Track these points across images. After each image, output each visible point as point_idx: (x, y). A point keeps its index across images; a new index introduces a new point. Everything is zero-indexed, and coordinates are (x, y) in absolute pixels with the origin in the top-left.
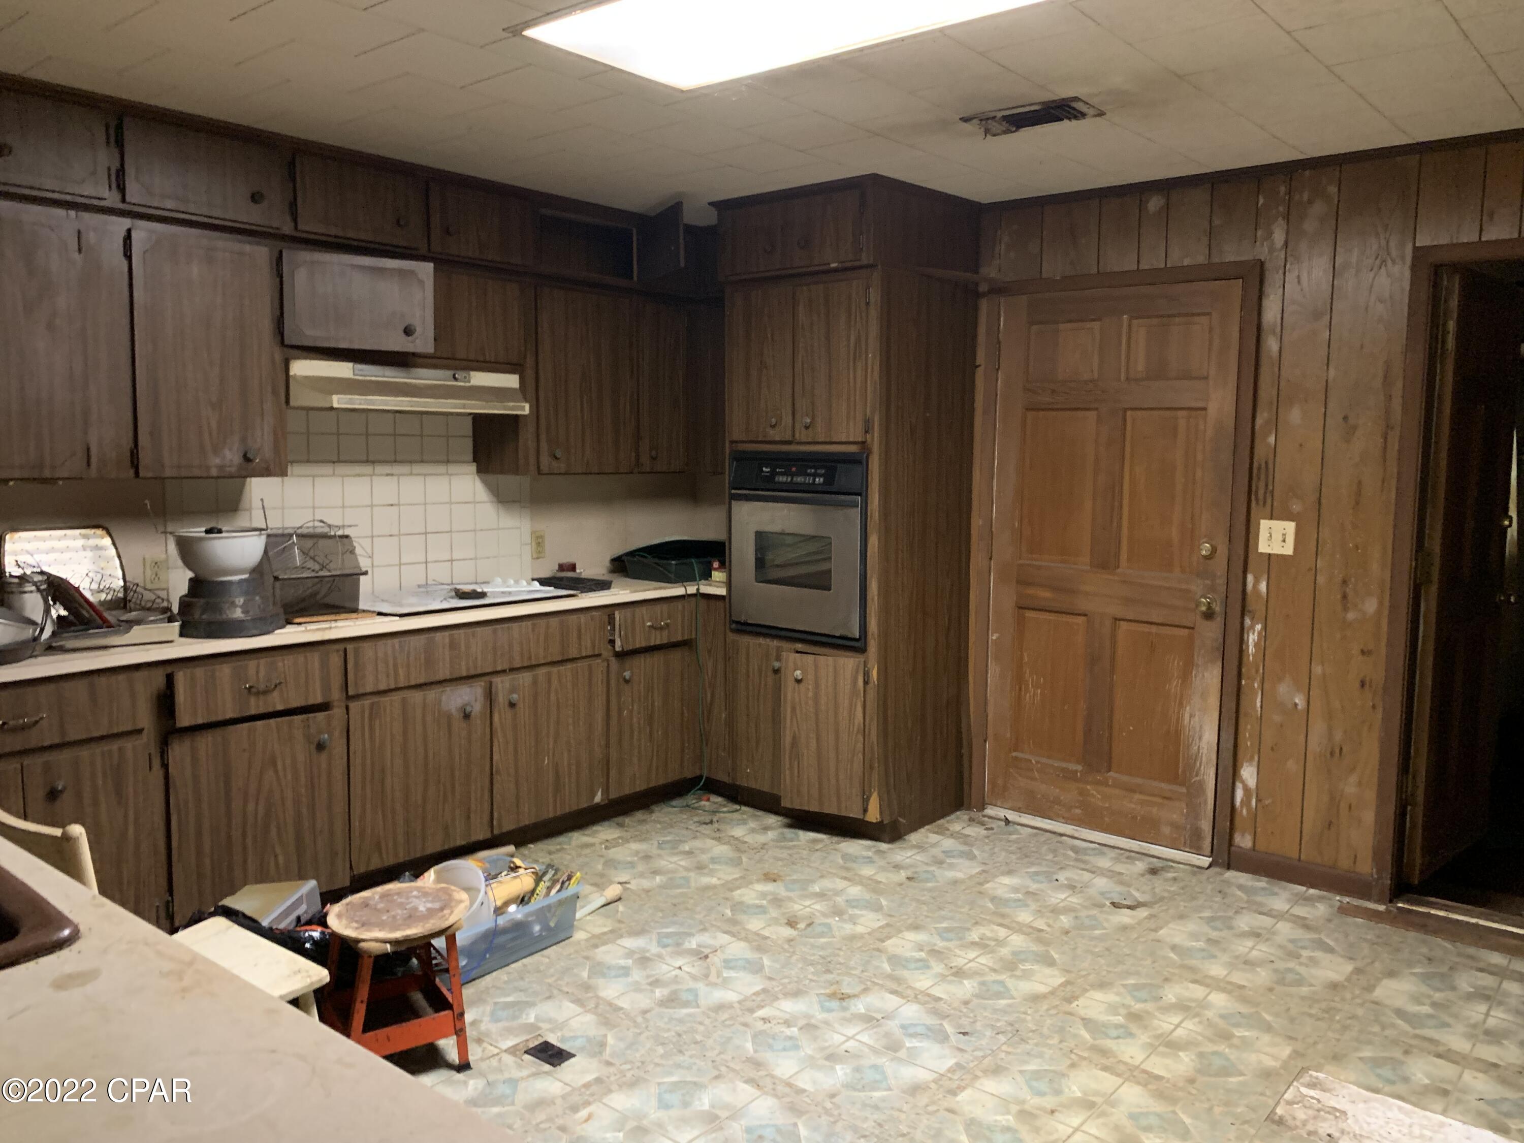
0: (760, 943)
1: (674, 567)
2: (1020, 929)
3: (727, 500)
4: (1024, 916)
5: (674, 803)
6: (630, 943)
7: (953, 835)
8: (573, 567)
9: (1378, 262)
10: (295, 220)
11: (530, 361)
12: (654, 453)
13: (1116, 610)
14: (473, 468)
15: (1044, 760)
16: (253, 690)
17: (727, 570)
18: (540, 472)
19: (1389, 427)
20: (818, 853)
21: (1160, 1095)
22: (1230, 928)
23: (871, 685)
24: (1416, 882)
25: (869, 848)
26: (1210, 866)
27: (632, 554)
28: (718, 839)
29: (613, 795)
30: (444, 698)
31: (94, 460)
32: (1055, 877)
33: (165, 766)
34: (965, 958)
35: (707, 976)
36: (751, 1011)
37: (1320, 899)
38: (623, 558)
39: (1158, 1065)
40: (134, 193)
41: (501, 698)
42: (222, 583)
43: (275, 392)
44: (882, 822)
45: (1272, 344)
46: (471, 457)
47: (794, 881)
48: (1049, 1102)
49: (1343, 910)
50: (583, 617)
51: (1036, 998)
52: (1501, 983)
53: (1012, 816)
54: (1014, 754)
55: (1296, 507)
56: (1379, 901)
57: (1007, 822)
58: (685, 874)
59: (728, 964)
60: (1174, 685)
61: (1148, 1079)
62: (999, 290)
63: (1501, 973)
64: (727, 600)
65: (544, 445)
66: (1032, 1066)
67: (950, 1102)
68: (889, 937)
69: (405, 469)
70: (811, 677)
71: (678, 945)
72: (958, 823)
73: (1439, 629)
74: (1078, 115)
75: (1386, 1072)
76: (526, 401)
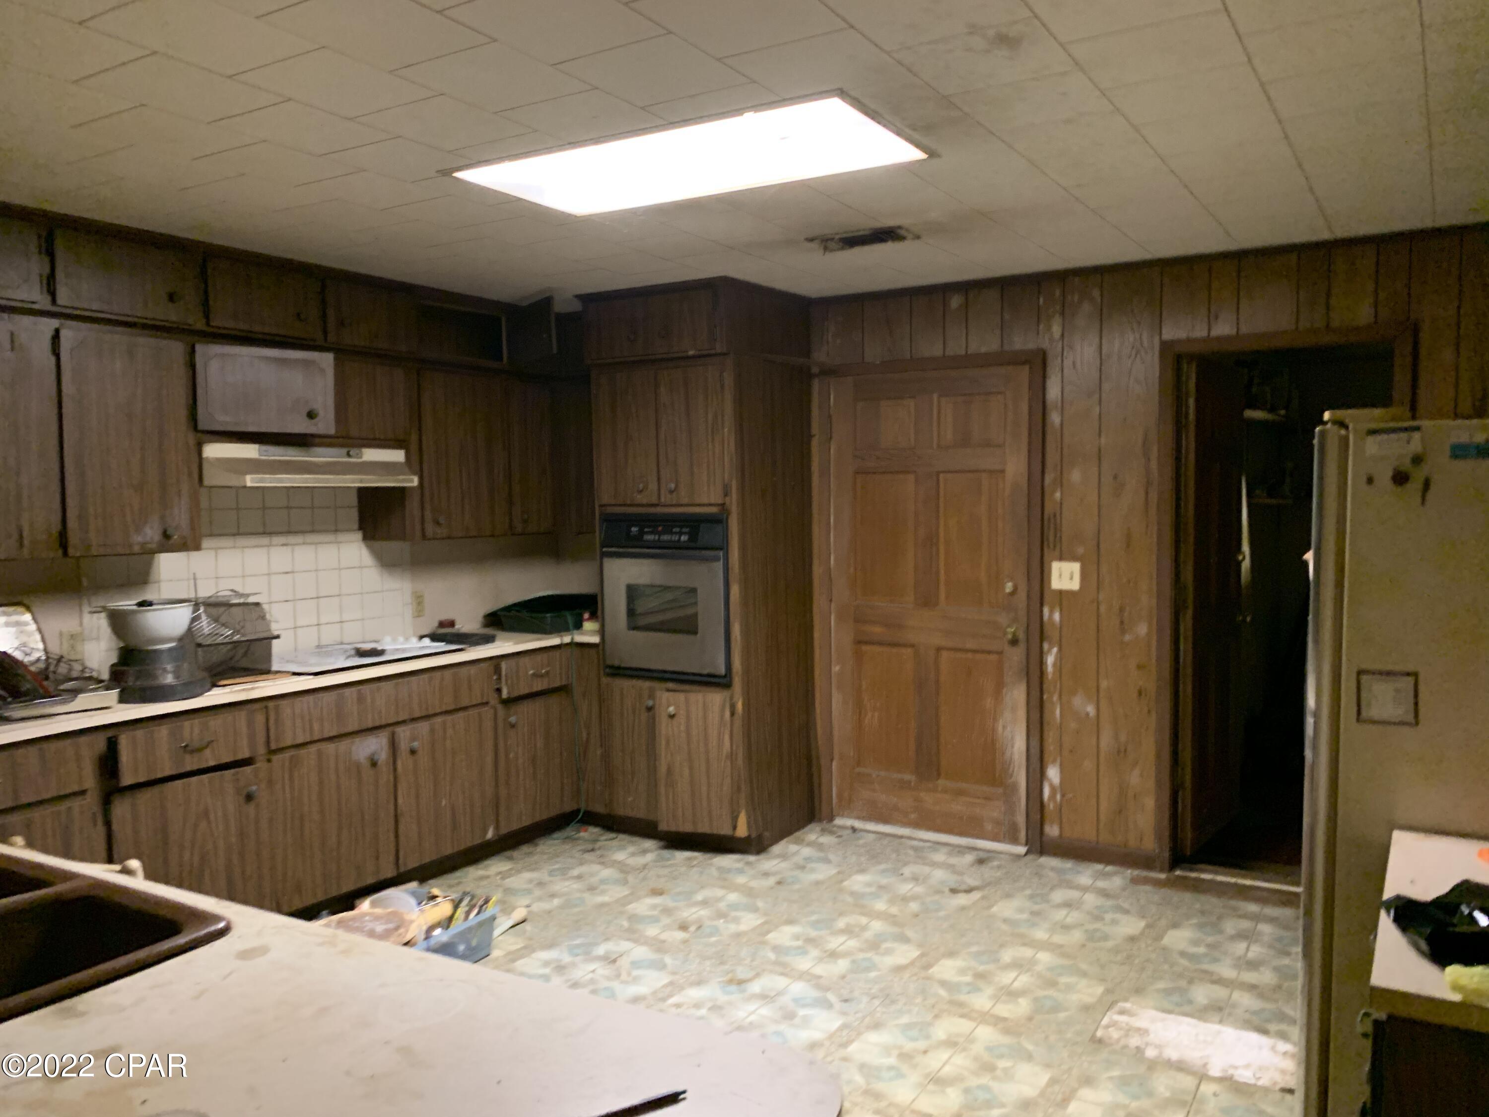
0: (659, 946)
1: (549, 619)
2: (879, 915)
3: (598, 558)
4: (880, 905)
5: (556, 835)
6: (544, 955)
7: (809, 844)
8: (452, 624)
9: (1134, 353)
10: (207, 317)
11: (414, 437)
12: (526, 516)
13: (937, 640)
14: (359, 535)
15: (883, 773)
16: (189, 748)
17: (600, 619)
18: (424, 536)
19: (1149, 484)
20: (695, 869)
21: (1007, 1031)
22: (1048, 901)
23: (736, 716)
24: (1189, 853)
25: (739, 861)
26: (1026, 854)
27: (508, 609)
28: (602, 863)
29: (504, 831)
30: (354, 748)
31: (26, 542)
32: (901, 872)
33: (108, 824)
34: (835, 942)
35: (618, 976)
36: (663, 1000)
37: (1115, 873)
38: (499, 613)
39: (1003, 1010)
40: (64, 296)
41: (404, 746)
42: (155, 651)
43: (190, 474)
44: (749, 836)
45: (1055, 418)
46: (356, 526)
47: (679, 894)
48: (921, 1045)
49: (1135, 881)
50: (473, 670)
51: (899, 969)
52: (1256, 925)
53: (858, 824)
54: (858, 770)
55: (1080, 550)
56: (1162, 870)
57: (854, 830)
58: (578, 895)
59: (635, 964)
60: (989, 702)
61: (997, 1021)
62: (828, 372)
63: (1256, 918)
64: (601, 647)
65: (428, 514)
66: (905, 1020)
67: (842, 1053)
68: (768, 932)
69: (299, 539)
70: (682, 712)
71: (587, 953)
72: (812, 833)
73: (1195, 644)
74: (901, 238)
75: (1176, 998)
76: (415, 474)
